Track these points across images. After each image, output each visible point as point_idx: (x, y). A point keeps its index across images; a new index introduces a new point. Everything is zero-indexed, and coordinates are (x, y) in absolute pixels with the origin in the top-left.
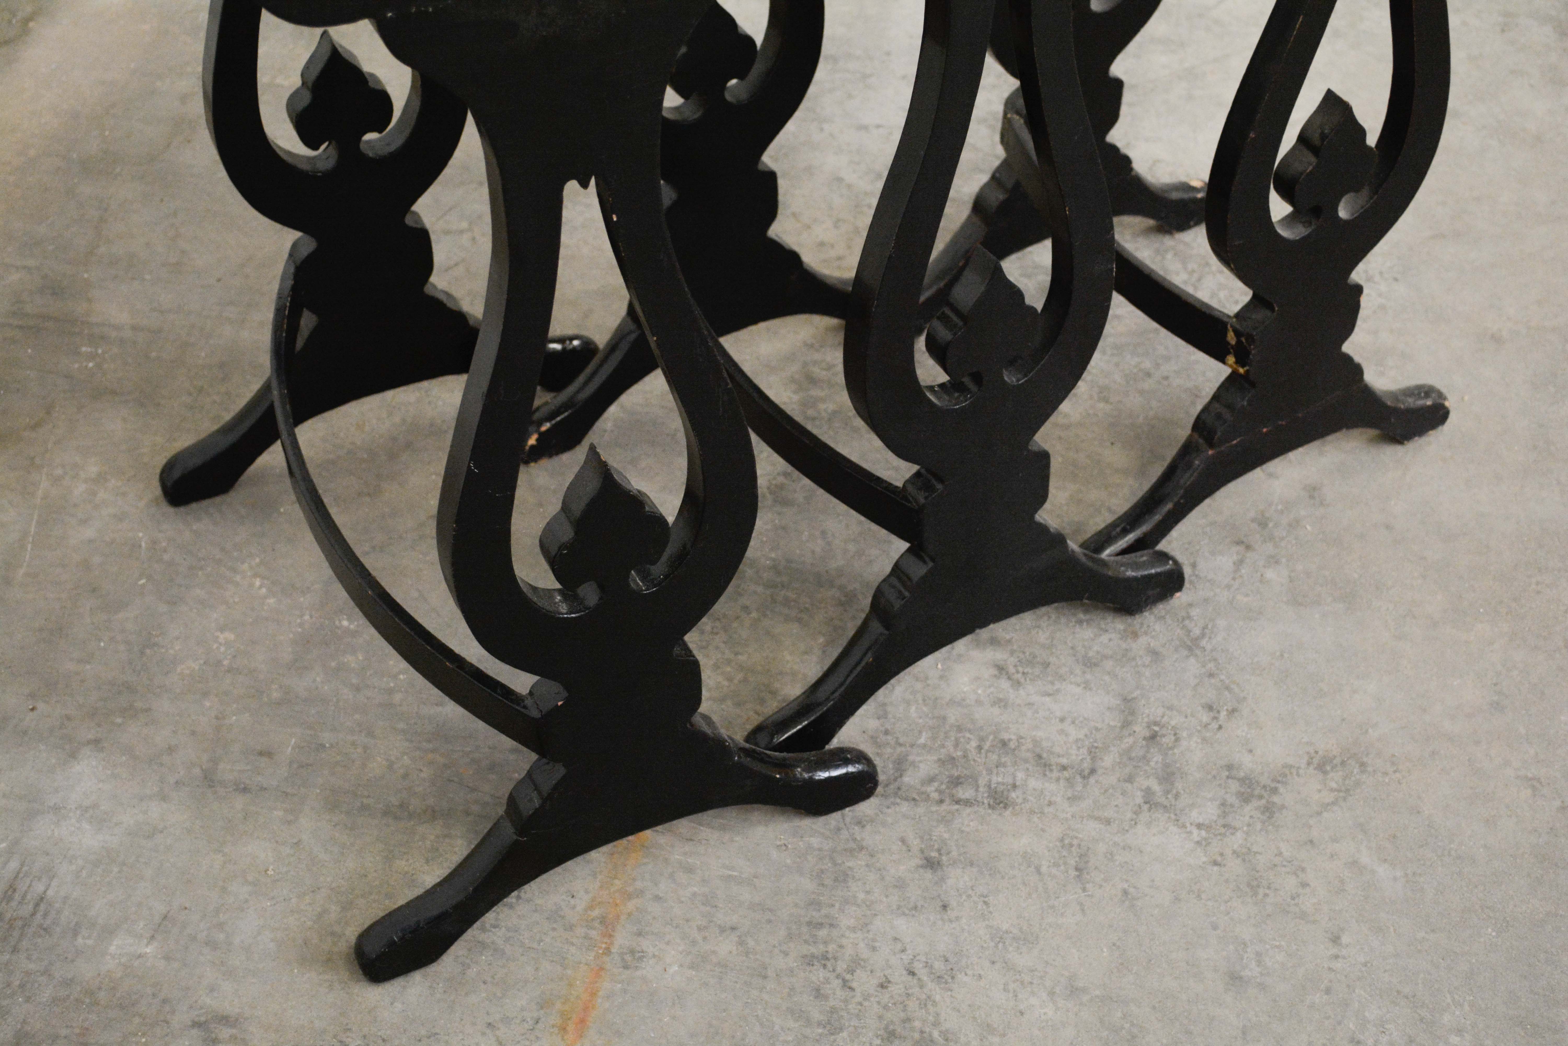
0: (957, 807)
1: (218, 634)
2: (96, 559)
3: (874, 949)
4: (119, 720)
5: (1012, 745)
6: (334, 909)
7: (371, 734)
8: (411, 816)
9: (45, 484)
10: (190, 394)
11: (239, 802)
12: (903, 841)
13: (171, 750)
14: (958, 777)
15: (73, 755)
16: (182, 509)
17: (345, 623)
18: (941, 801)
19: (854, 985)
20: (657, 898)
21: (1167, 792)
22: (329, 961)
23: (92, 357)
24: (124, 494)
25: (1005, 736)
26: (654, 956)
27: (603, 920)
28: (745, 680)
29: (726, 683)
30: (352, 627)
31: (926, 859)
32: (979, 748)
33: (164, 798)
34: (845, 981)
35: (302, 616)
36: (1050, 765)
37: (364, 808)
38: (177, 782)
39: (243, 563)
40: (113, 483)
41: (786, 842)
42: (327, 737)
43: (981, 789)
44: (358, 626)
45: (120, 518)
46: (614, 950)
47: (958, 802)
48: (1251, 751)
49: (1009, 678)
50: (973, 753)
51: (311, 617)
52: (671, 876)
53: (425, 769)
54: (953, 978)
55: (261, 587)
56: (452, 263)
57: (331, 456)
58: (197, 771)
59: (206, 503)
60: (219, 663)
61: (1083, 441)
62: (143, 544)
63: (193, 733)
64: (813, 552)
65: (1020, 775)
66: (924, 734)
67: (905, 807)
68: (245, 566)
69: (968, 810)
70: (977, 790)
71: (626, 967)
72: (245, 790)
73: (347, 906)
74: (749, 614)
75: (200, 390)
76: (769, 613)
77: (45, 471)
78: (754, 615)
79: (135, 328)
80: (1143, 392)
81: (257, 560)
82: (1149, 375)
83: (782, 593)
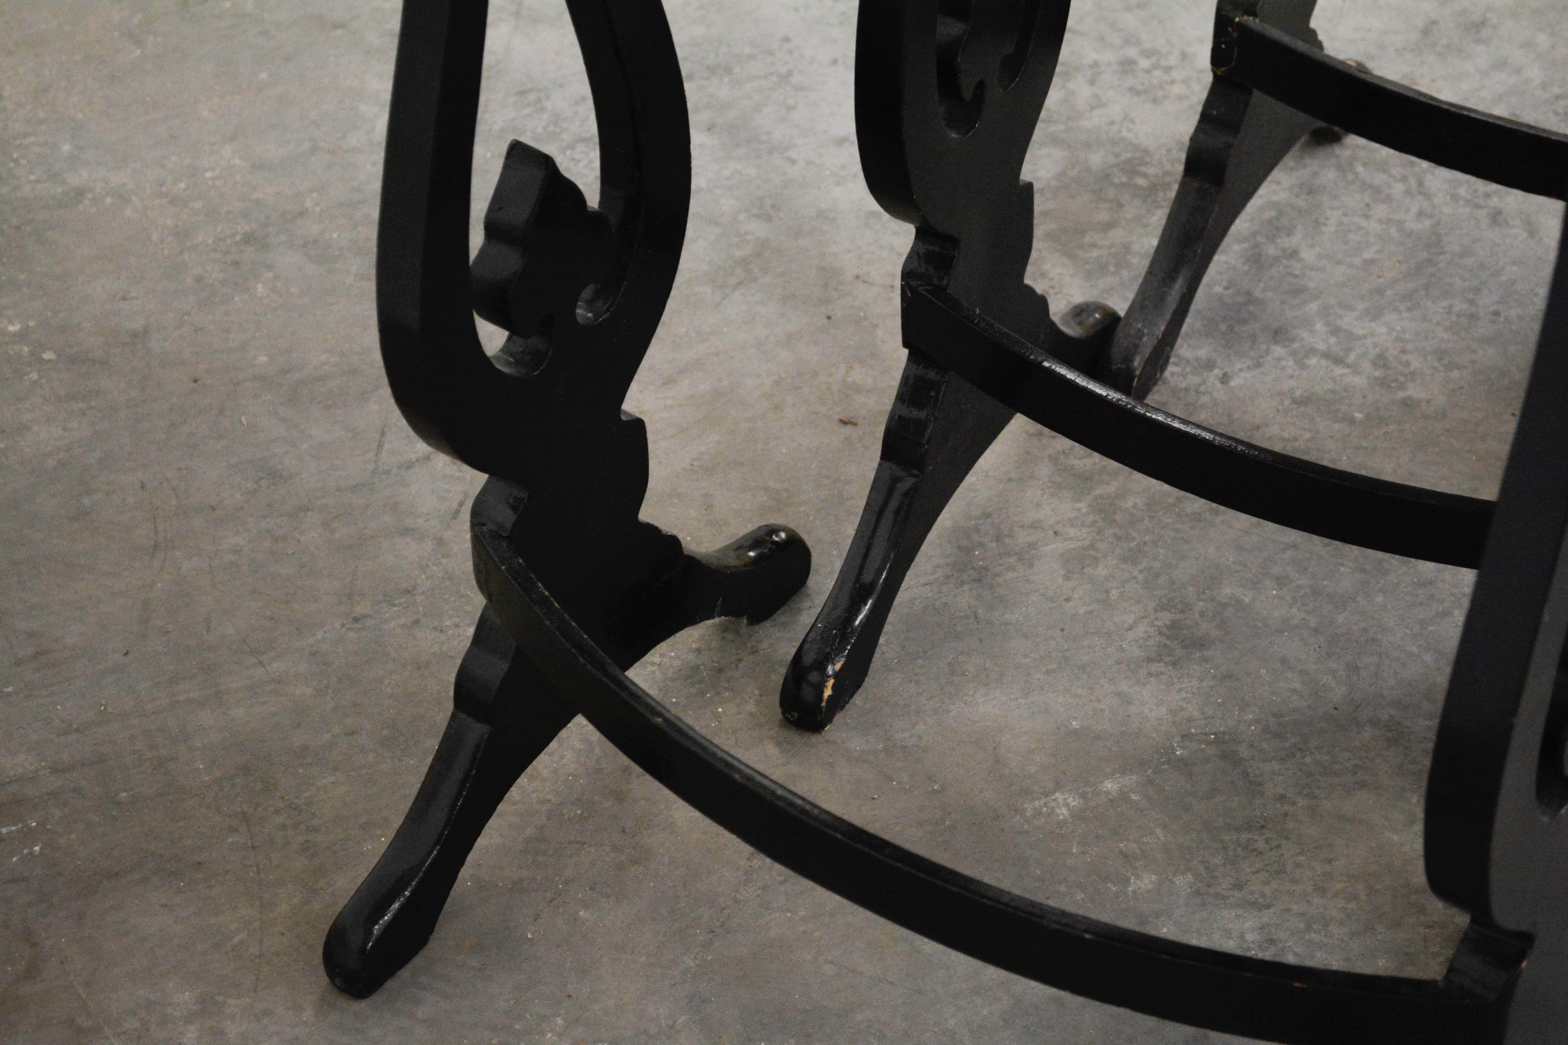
10: (234, 830)
16: (377, 997)
23: (28, 836)
24: (267, 1013)
28: (1372, 891)
29: (1352, 905)
39: (542, 1034)
40: (234, 1005)
56: (455, 505)
59: (405, 973)
61: (1477, 425)
64: (1295, 692)
74: (1294, 803)
75: (245, 817)
76: (1317, 792)
77: (107, 1031)
78: (1301, 802)
79: (57, 770)
80: (1486, 340)
81: (559, 1020)
82: (1473, 317)
83: (1308, 760)
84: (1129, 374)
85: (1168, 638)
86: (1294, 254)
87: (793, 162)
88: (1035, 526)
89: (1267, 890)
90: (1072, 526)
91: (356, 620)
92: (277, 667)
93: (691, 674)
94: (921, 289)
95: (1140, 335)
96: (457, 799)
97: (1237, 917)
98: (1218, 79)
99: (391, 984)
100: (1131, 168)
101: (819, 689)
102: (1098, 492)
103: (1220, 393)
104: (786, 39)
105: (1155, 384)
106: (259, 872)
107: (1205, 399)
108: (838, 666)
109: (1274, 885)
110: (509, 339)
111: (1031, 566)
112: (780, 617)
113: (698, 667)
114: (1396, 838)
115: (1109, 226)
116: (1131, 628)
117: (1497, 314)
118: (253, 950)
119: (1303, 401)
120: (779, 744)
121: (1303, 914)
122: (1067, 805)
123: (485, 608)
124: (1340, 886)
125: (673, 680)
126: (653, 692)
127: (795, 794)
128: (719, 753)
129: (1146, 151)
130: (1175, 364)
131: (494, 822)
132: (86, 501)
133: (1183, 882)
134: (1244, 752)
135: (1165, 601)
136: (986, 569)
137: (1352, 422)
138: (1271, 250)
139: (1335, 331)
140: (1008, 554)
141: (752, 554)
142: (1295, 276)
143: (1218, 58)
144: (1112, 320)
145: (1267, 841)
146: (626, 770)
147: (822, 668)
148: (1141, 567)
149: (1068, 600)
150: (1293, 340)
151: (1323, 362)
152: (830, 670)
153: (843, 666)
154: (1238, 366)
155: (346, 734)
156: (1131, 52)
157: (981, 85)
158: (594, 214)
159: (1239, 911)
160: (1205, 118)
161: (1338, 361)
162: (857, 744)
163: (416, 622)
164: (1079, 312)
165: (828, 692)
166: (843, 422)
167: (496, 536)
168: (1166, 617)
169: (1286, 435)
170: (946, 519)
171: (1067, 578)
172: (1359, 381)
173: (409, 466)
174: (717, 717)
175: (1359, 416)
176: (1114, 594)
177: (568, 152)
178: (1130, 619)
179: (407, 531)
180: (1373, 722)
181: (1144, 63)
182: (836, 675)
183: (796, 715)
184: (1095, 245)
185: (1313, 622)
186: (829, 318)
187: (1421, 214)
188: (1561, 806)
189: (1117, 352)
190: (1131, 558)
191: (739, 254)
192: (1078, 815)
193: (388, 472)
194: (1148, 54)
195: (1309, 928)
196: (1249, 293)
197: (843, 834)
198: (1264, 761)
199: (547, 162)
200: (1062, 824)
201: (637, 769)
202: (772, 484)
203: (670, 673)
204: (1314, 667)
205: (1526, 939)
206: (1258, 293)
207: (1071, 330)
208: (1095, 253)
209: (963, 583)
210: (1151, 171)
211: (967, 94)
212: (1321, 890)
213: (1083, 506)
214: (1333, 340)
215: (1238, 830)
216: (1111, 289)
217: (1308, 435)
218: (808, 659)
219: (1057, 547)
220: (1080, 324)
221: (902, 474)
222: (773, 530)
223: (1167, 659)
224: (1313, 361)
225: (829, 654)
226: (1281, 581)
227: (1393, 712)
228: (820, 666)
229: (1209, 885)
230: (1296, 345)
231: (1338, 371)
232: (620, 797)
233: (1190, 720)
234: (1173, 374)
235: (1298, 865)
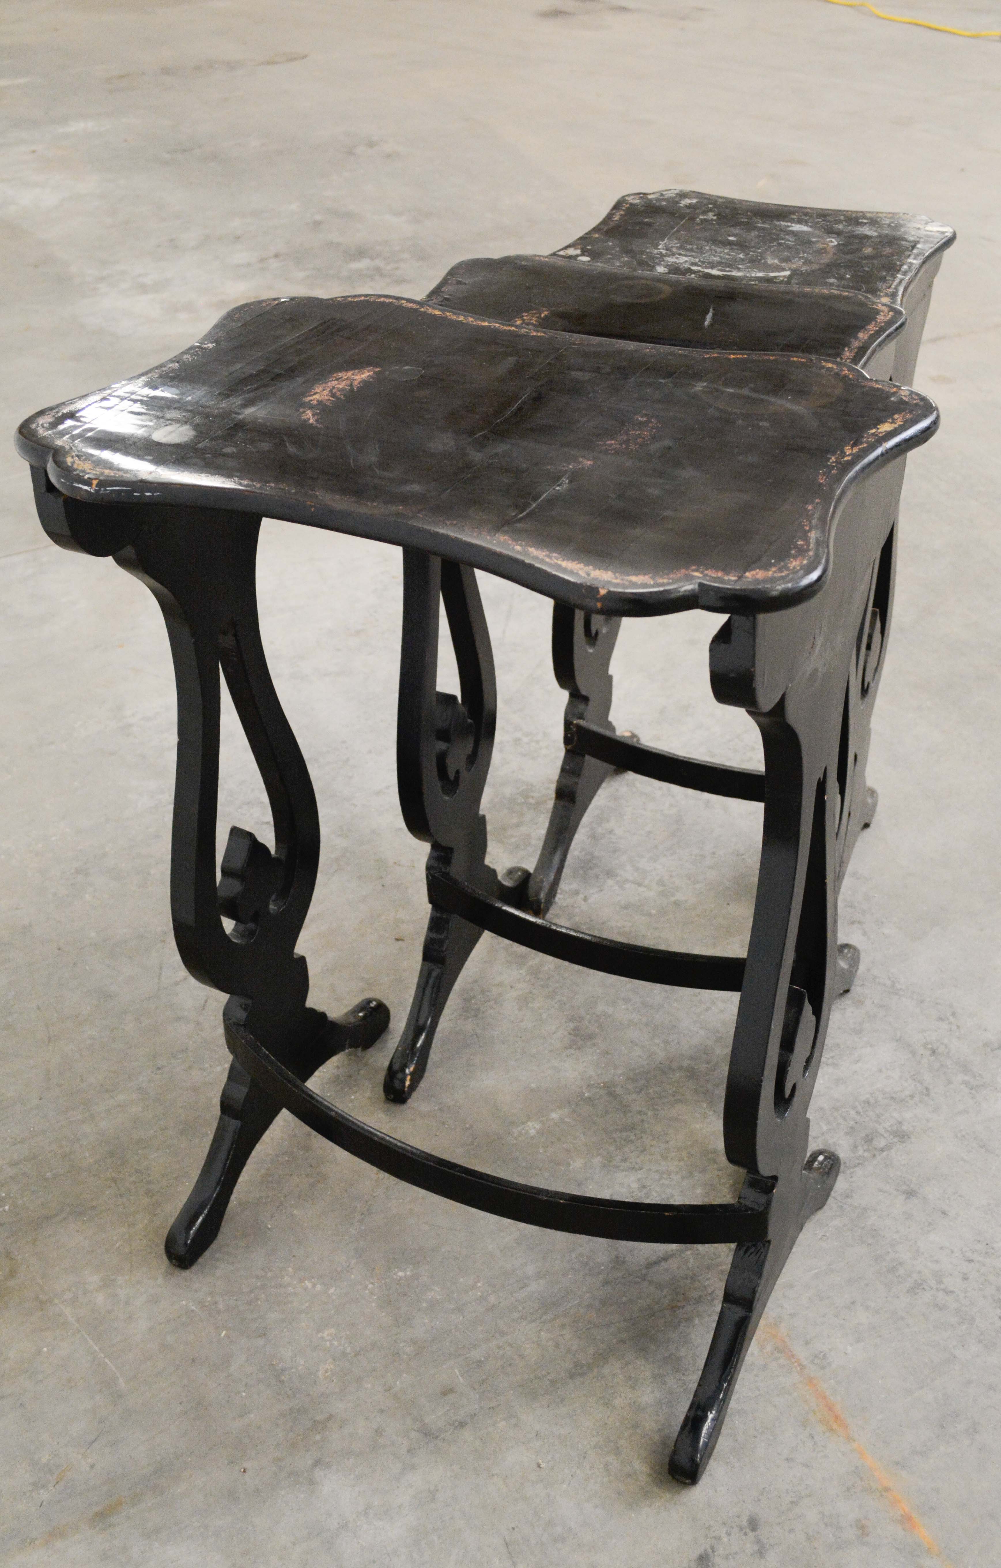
0: (885, 1154)
1: (320, 1335)
2: (170, 1339)
3: (937, 1262)
4: (318, 1437)
5: (872, 1101)
6: (611, 1458)
7: (502, 1333)
8: (590, 1367)
9: (67, 1311)
11: (467, 1434)
12: (880, 1190)
13: (379, 1432)
14: (867, 1136)
15: (312, 1482)
16: (195, 1268)
17: (401, 1274)
18: (874, 1156)
19: (951, 1289)
20: (792, 1315)
21: (974, 1077)
22: (646, 1495)
24: (138, 1282)
25: (863, 1098)
26: (831, 1350)
27: (778, 1350)
28: (690, 1155)
29: (682, 1163)
30: (408, 1273)
31: (904, 1193)
32: (858, 1113)
33: (413, 1467)
34: (944, 1290)
35: (366, 1287)
36: (904, 1099)
37: (553, 1382)
38: (409, 1451)
39: (283, 1277)
40: (120, 1280)
41: (822, 1234)
42: (477, 1354)
43: (885, 1135)
44: (412, 1270)
45: (154, 1300)
46: (805, 1363)
47: (882, 1150)
48: (986, 1030)
49: (827, 1065)
50: (858, 1118)
51: (372, 1283)
52: (784, 1296)
53: (564, 1332)
54: (993, 1248)
55: (314, 1286)
56: (202, 1002)
57: (263, 1171)
58: (413, 1435)
59: (207, 1253)
60: (344, 1354)
61: (711, 911)
62: (193, 1308)
63: (381, 1411)
64: (640, 1056)
65: (895, 1115)
66: (821, 1123)
67: (859, 1171)
68: (287, 1279)
69: (893, 1151)
70: (885, 1138)
71: (823, 1368)
72: (462, 1425)
73: (617, 1451)
74: (647, 1114)
75: (114, 1180)
76: (656, 1107)
77: (56, 1301)
78: (650, 1113)
79: (13, 1164)
80: (711, 868)
81: (290, 1269)
82: (703, 857)
83: (651, 1091)
84: (539, 902)
85: (574, 1036)
86: (611, 832)
87: (355, 806)
88: (500, 984)
89: (639, 1160)
90: (519, 983)
91: (159, 1068)
92: (121, 1097)
93: (336, 1080)
94: (436, 875)
95: (542, 881)
96: (227, 1160)
97: (626, 1176)
98: (568, 752)
99: (201, 1260)
100: (525, 794)
101: (403, 1081)
102: (530, 963)
103: (584, 907)
104: (344, 742)
105: (552, 905)
106: (124, 1208)
107: (577, 910)
108: (412, 1069)
109: (642, 1157)
110: (236, 925)
111: (501, 1005)
112: (378, 1044)
113: (338, 1076)
114: (698, 1126)
115: (518, 825)
116: (555, 1033)
117: (714, 853)
118: (127, 1250)
119: (626, 907)
120: (384, 1112)
121: (657, 1171)
122: (535, 1128)
123: (233, 1060)
124: (674, 1154)
125: (327, 1083)
126: (317, 1091)
127: (406, 1144)
128: (366, 1127)
129: (532, 785)
130: (561, 894)
131: (246, 1169)
132: (10, 1019)
133: (597, 1161)
134: (619, 1090)
135: (569, 1017)
136: (478, 1009)
137: (650, 915)
138: (600, 830)
139: (637, 869)
140: (489, 1001)
141: (361, 1014)
142: (614, 843)
143: (567, 740)
144: (527, 876)
145: (635, 1135)
146: (309, 1135)
147: (403, 1071)
148: (556, 1001)
149: (522, 1021)
150: (616, 876)
151: (633, 885)
152: (407, 1071)
153: (415, 1069)
154: (591, 892)
155: (161, 1130)
156: (519, 735)
157: (458, 772)
158: (275, 859)
159: (626, 1173)
160: (563, 770)
161: (640, 885)
162: (424, 1107)
163: (190, 1067)
164: (510, 872)
165: (408, 1083)
166: (397, 940)
167: (237, 1024)
168: (571, 1025)
169: (619, 925)
170: (456, 987)
171: (520, 1010)
172: (651, 894)
173: (177, 984)
174: (352, 1101)
175: (653, 912)
176: (544, 1016)
177: (239, 810)
178: (554, 1028)
179: (179, 1019)
180: (680, 1068)
181: (525, 740)
182: (411, 1074)
183: (392, 1096)
184: (512, 836)
185: (644, 1020)
186: (383, 886)
187: (671, 805)
188: (785, 1111)
189: (531, 892)
190: (550, 997)
191: (333, 856)
192: (541, 1133)
193: (166, 989)
194: (527, 735)
195: (661, 1178)
196: (592, 854)
197: (434, 1162)
198: (629, 1094)
199: (251, 836)
200: (533, 1138)
201: (314, 1133)
202: (365, 975)
203: (325, 1081)
204: (647, 1043)
205: (775, 1178)
206: (596, 854)
207: (508, 883)
208: (513, 840)
209: (468, 1017)
210: (536, 795)
211: (452, 776)
212: (665, 1158)
213: (523, 971)
214: (636, 874)
215: (621, 1131)
216: (523, 858)
217: (630, 924)
218: (396, 1067)
219: (513, 994)
220: (511, 879)
221: (433, 967)
222: (369, 1001)
223: (575, 1047)
224: (627, 886)
225: (406, 1063)
226: (627, 1001)
227: (688, 1062)
228: (402, 1070)
229: (610, 1161)
230: (618, 878)
231: (641, 889)
232: (307, 1148)
233: (590, 1077)
234: (559, 899)
235: (652, 1146)
